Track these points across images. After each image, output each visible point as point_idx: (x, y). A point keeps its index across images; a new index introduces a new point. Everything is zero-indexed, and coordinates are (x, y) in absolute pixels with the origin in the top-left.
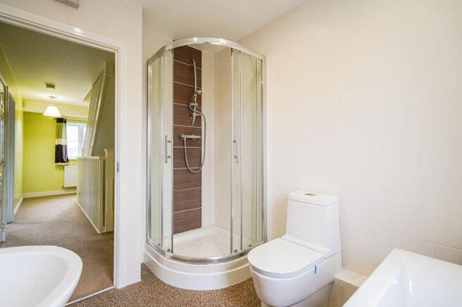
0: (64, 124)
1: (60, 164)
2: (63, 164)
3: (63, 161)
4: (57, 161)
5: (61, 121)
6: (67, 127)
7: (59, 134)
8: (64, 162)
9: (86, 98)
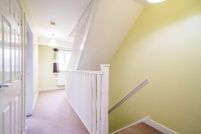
0: (57, 52)
1: (55, 73)
2: (57, 73)
3: (56, 72)
4: (54, 72)
5: (56, 50)
6: (59, 53)
7: (55, 57)
8: (58, 72)
9: (69, 35)
